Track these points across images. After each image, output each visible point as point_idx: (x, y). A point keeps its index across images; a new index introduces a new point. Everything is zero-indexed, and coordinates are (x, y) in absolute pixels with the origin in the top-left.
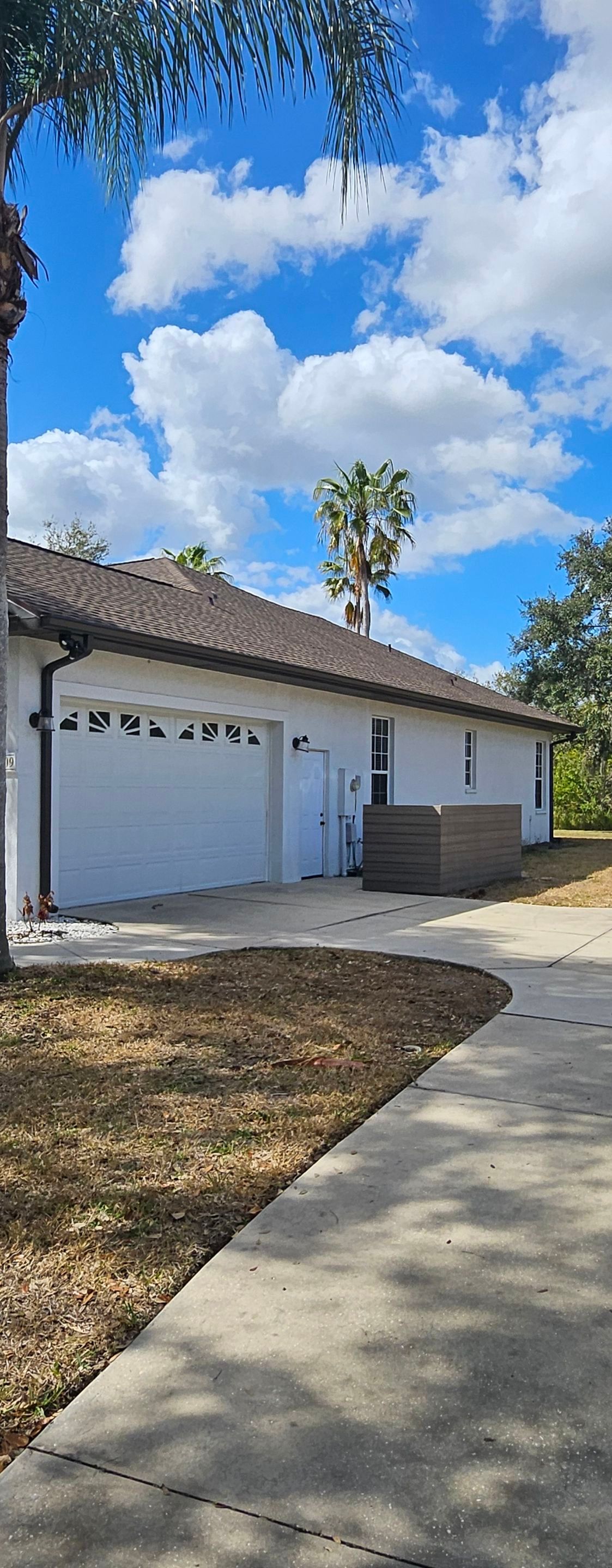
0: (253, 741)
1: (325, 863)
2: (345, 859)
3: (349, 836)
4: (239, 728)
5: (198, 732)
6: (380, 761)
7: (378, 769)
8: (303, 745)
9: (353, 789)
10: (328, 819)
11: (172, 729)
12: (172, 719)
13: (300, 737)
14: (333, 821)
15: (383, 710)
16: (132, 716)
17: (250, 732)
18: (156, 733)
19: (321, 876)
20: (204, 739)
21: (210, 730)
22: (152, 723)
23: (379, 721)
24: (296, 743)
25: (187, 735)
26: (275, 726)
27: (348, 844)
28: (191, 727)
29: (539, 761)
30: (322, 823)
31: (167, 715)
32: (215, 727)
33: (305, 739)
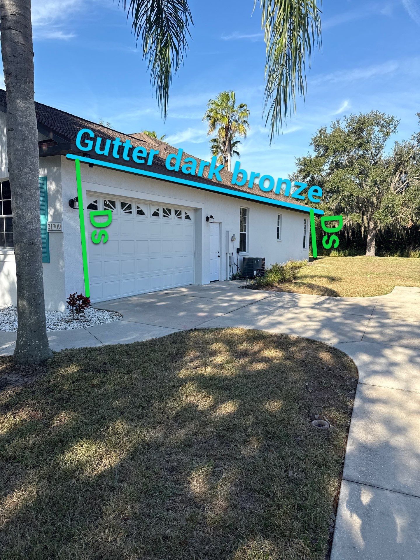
0: (188, 218)
1: (220, 274)
2: (229, 273)
3: (230, 262)
4: (181, 211)
5: (161, 213)
6: (243, 228)
7: (243, 231)
8: (211, 220)
9: (232, 241)
10: (221, 254)
11: (149, 211)
12: (148, 205)
13: (209, 216)
14: (223, 256)
15: (245, 205)
16: (127, 204)
17: (186, 213)
18: (140, 212)
19: (218, 280)
20: (164, 216)
21: (167, 212)
22: (138, 207)
23: (243, 209)
24: (207, 219)
25: (156, 214)
26: (197, 210)
27: (230, 265)
28: (158, 210)
29: (305, 228)
30: (219, 256)
31: (146, 204)
32: (169, 210)
33: (212, 217)
